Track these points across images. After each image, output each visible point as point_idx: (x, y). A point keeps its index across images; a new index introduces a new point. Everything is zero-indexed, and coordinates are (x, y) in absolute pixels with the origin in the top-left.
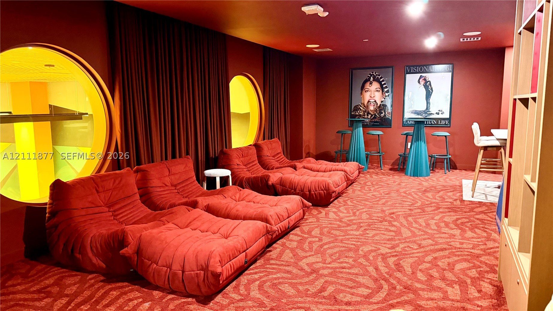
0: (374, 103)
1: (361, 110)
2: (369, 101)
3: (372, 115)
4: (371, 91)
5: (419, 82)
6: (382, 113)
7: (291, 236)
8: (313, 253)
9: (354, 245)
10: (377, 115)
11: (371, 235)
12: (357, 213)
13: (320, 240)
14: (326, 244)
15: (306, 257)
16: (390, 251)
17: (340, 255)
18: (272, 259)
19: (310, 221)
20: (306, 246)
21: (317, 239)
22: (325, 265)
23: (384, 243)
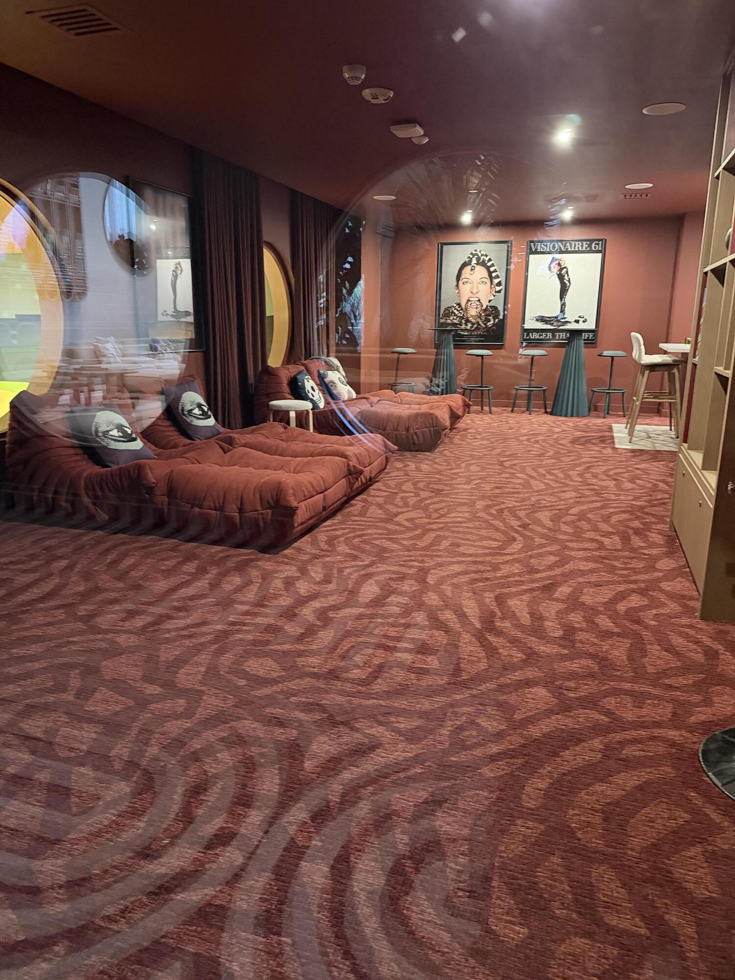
0: (478, 303)
1: (455, 315)
2: (468, 300)
3: (473, 324)
4: (472, 282)
5: (550, 269)
6: (489, 321)
7: (372, 491)
8: (410, 509)
9: (467, 499)
10: (481, 323)
11: (489, 489)
12: (463, 465)
13: (417, 495)
14: (426, 499)
15: (403, 513)
16: (518, 504)
17: (449, 510)
18: (353, 515)
19: (394, 475)
20: (398, 500)
21: (412, 494)
22: (431, 520)
23: (509, 497)
